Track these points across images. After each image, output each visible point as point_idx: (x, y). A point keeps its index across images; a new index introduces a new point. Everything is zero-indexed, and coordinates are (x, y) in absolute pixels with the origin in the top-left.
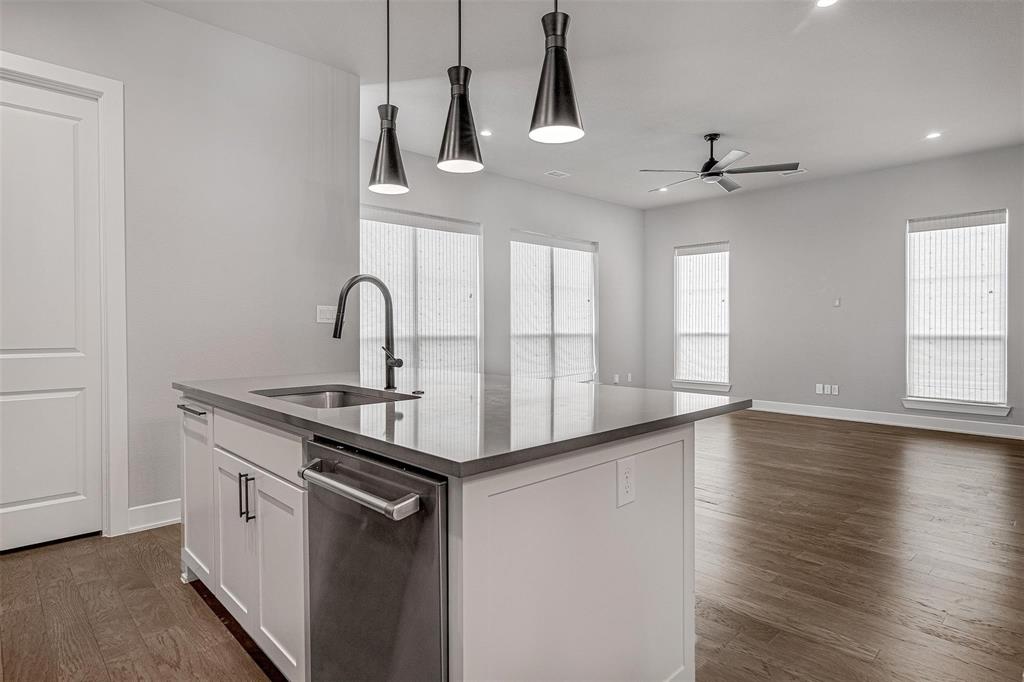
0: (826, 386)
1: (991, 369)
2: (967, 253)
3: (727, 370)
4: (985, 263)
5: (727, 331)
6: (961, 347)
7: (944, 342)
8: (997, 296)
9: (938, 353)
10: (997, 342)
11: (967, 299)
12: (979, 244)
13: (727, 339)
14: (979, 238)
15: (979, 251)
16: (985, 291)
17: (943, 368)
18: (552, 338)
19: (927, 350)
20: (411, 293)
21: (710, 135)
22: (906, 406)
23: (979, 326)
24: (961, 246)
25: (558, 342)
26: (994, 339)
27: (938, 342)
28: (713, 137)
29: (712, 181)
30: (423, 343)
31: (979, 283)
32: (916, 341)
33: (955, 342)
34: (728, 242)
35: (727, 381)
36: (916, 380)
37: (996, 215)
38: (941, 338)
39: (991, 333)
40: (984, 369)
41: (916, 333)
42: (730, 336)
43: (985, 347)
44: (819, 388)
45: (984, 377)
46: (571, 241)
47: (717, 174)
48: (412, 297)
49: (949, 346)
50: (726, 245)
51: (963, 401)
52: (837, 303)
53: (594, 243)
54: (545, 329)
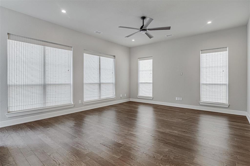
0: (179, 98)
1: (223, 93)
2: (217, 60)
3: (152, 93)
4: (222, 62)
5: (152, 82)
6: (215, 87)
7: (210, 85)
8: (225, 72)
9: (209, 89)
10: (225, 86)
11: (217, 73)
12: (220, 57)
13: (152, 84)
14: (220, 55)
15: (220, 59)
16: (222, 71)
17: (210, 93)
18: (100, 84)
19: (206, 88)
20: (43, 69)
21: (143, 17)
22: (201, 104)
23: (220, 81)
24: (215, 58)
25: (102, 85)
26: (224, 85)
27: (209, 85)
28: (144, 18)
29: (143, 33)
30: (48, 86)
31: (220, 68)
32: (203, 85)
33: (213, 85)
34: (152, 57)
35: (152, 96)
36: (203, 96)
37: (225, 49)
38: (210, 84)
39: (223, 83)
40: (222, 93)
41: (203, 83)
42: (153, 83)
43: (222, 87)
44: (177, 99)
45: (222, 96)
46: (106, 55)
47: (145, 30)
48: (43, 70)
49: (212, 87)
50: (151, 57)
51: (216, 103)
52: (181, 74)
53: (114, 56)
54: (97, 81)
